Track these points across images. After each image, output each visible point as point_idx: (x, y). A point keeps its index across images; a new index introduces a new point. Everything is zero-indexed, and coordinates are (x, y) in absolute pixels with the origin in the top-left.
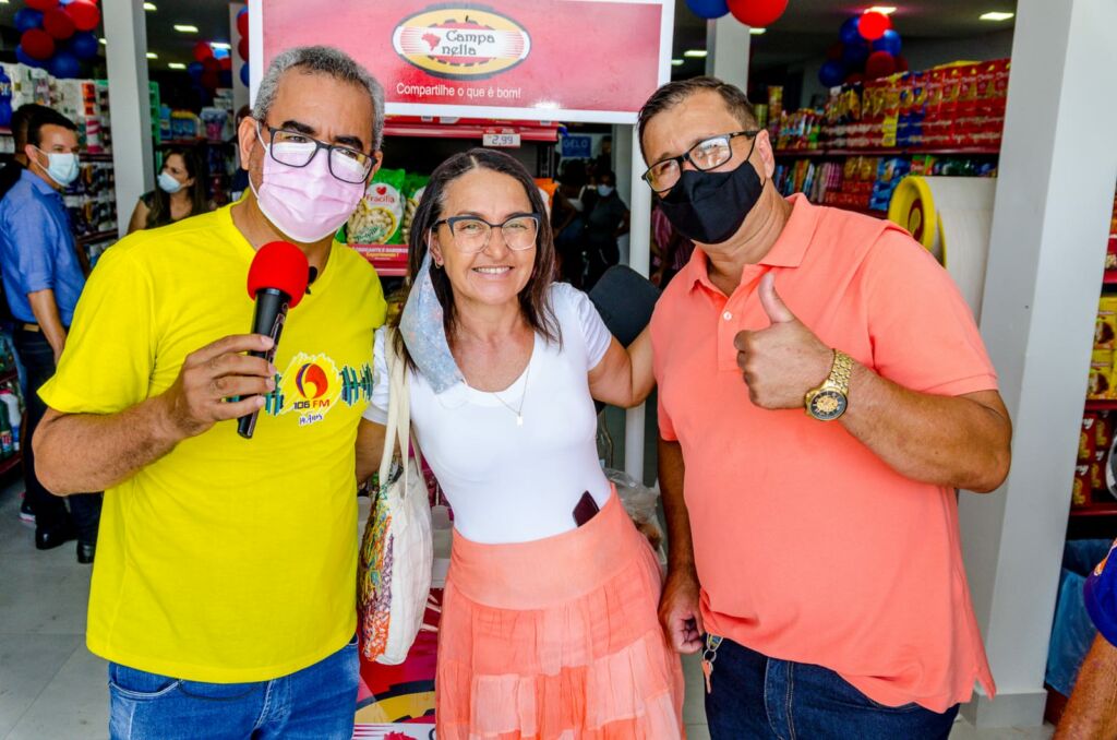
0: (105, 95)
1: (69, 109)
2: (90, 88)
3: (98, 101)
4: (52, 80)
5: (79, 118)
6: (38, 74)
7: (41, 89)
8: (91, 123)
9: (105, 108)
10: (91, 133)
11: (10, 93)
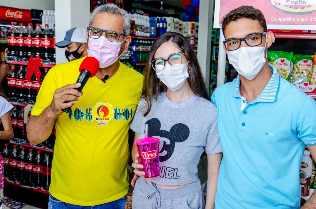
0: (197, 27)
1: (186, 32)
2: (193, 25)
3: (195, 29)
4: (181, 22)
5: (189, 35)
6: (176, 20)
7: (177, 25)
8: (192, 36)
9: (197, 31)
10: (192, 40)
11: (167, 26)
